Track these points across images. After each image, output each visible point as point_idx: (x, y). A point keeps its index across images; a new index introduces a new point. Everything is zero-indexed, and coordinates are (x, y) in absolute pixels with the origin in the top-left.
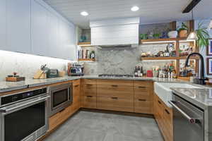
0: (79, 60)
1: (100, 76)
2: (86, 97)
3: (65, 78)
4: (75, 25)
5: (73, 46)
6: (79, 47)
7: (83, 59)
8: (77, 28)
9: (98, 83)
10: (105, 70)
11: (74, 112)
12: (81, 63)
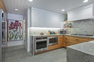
0: (64, 28)
1: (71, 34)
2: (65, 43)
3: (58, 34)
4: (63, 14)
5: (62, 23)
6: (64, 23)
7: (65, 27)
8: (63, 15)
9: (70, 38)
10: (76, 32)
11: (59, 47)
12: (65, 29)
